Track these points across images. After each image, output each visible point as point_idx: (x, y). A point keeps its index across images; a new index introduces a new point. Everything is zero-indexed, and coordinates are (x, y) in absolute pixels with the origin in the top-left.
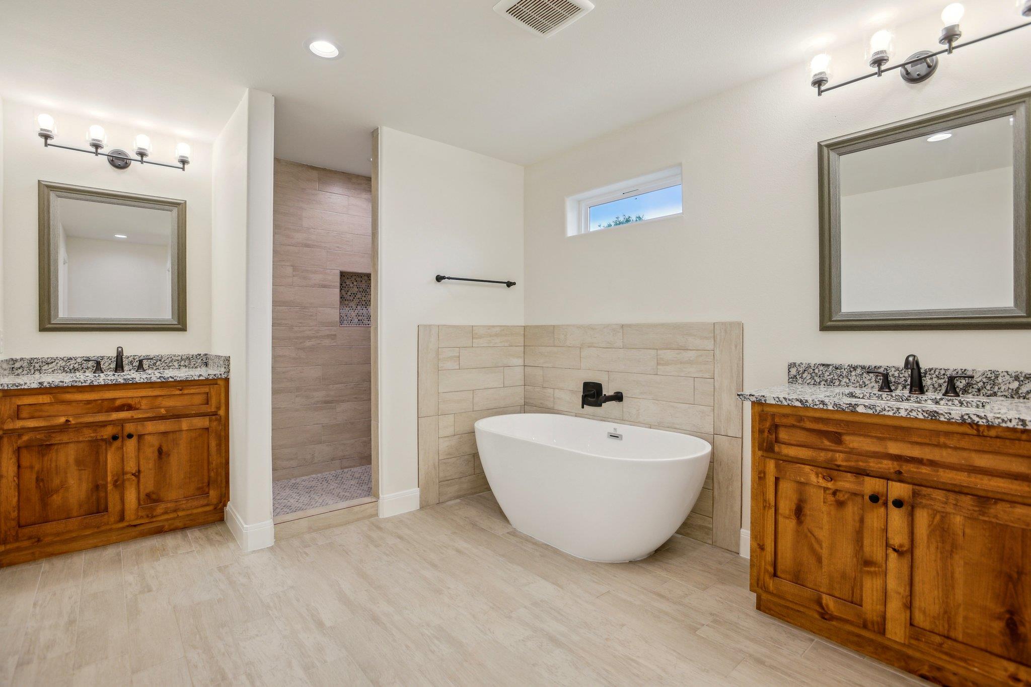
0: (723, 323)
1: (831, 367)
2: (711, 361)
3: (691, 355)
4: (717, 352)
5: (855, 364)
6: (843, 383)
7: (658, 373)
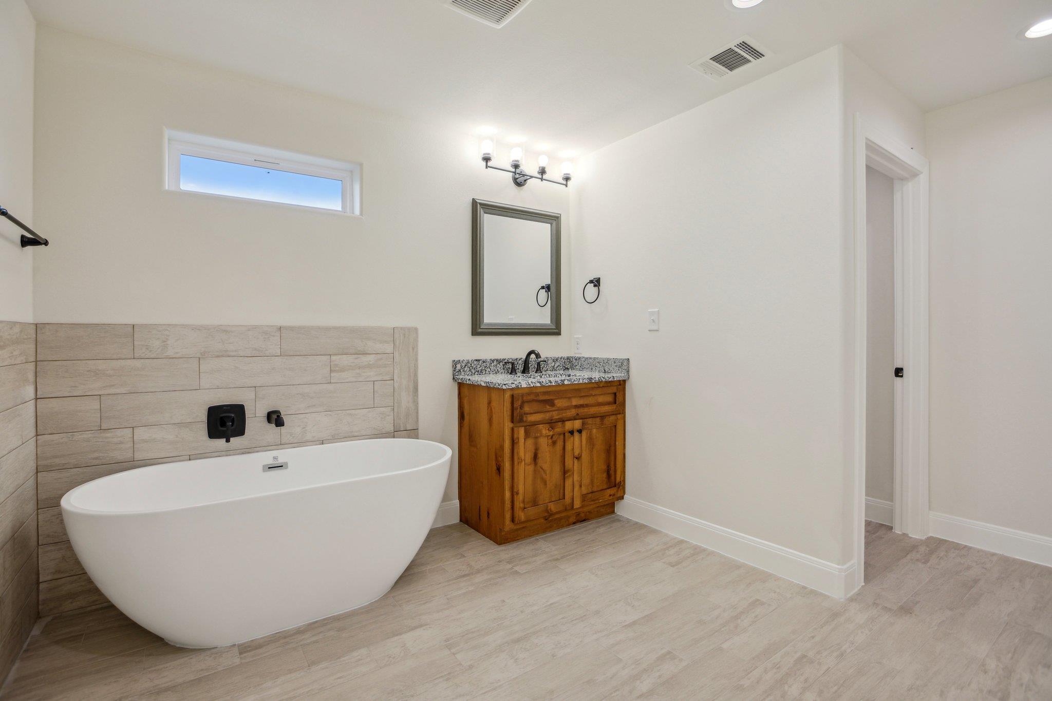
0: (401, 328)
1: (481, 361)
2: (390, 364)
3: (371, 359)
4: (396, 354)
5: (493, 358)
6: (487, 372)
7: (332, 381)
